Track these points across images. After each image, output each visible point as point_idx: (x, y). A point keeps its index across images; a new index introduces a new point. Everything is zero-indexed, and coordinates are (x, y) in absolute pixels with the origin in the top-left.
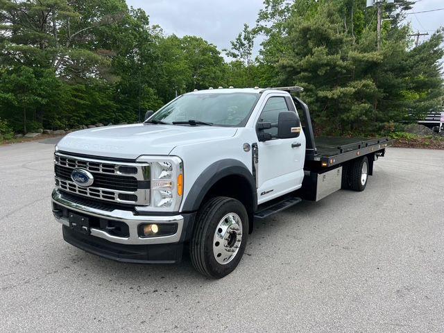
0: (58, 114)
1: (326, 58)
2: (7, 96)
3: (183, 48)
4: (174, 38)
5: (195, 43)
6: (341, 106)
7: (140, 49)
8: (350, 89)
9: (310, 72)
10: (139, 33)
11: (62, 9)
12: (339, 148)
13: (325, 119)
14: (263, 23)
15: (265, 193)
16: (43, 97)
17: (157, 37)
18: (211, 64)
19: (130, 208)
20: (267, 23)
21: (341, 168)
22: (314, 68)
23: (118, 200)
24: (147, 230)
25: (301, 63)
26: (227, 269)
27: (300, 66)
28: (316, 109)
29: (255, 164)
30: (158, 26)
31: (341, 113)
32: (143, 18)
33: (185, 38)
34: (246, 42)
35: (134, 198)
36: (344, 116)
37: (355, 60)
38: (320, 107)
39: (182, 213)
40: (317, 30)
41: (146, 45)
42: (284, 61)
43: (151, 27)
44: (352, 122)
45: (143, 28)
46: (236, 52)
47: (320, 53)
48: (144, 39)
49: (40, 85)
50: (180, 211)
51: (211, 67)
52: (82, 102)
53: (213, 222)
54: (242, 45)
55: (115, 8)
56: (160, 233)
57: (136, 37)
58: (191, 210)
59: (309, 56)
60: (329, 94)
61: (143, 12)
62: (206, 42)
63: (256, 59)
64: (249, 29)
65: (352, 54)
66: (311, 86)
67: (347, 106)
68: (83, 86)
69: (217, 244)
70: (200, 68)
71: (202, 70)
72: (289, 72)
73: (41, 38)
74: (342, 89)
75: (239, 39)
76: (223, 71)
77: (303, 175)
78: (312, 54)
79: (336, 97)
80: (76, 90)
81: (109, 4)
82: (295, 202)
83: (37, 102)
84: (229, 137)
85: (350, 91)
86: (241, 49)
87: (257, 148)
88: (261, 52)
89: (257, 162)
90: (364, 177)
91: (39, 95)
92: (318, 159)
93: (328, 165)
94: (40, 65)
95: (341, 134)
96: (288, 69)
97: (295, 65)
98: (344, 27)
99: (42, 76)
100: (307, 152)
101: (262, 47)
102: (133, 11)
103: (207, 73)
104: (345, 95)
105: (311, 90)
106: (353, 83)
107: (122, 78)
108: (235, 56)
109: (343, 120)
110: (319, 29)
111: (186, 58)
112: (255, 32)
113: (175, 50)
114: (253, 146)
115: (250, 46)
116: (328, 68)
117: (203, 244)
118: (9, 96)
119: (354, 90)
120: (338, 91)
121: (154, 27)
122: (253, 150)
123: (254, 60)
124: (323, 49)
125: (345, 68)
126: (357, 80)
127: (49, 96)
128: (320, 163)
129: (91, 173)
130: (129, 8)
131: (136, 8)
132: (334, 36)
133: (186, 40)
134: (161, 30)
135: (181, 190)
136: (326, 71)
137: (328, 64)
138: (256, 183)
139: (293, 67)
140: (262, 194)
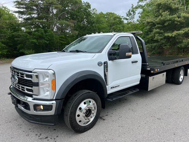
0: (54, 48)
1: (169, 17)
2: (34, 41)
3: (106, 18)
4: (102, 13)
5: (111, 15)
6: (177, 41)
7: (87, 19)
8: (182, 32)
9: (161, 24)
10: (87, 12)
11: (55, 4)
12: (162, 63)
13: (169, 47)
14: (140, 3)
15: (113, 87)
16: (47, 41)
17: (94, 14)
18: (118, 24)
19: (31, 96)
20: (142, 3)
21: (165, 73)
22: (163, 22)
23: (26, 91)
24: (38, 107)
25: (157, 20)
26: (86, 128)
27: (156, 22)
28: (164, 42)
29: (106, 73)
30: (95, 9)
31: (178, 44)
32: (89, 6)
33: (107, 13)
34: (132, 13)
35: (31, 91)
36: (179, 46)
37: (185, 17)
38: (167, 41)
39: (55, 100)
40: (165, 4)
41: (89, 18)
42: (149, 20)
43: (92, 10)
44: (184, 48)
45: (88, 10)
46: (128, 18)
47: (166, 15)
48: (88, 14)
49: (46, 36)
50: (54, 99)
51: (118, 25)
52: (63, 42)
53: (75, 105)
54: (130, 14)
55: (76, 2)
56: (44, 110)
57: (85, 14)
58: (60, 98)
59: (160, 16)
60: (170, 35)
61: (88, 3)
62: (116, 14)
63: (137, 20)
64: (134, 7)
65: (183, 14)
66: (162, 31)
67: (180, 40)
68: (64, 36)
69: (79, 116)
70: (113, 26)
71: (114, 27)
72: (151, 25)
73: (47, 17)
74: (177, 32)
75: (129, 12)
76: (124, 27)
77: (140, 77)
78: (162, 16)
79: (173, 36)
80: (61, 37)
81: (74, 1)
82: (135, 91)
83: (45, 43)
84: (89, 59)
85: (181, 33)
86: (130, 16)
87: (107, 64)
88: (140, 17)
89: (107, 71)
90: (182, 77)
91: (46, 40)
92: (149, 69)
93: (154, 72)
94: (47, 27)
95: (178, 54)
96: (150, 24)
97: (154, 22)
98: (180, 2)
99: (47, 32)
100: (142, 65)
101: (139, 15)
102: (84, 3)
103: (116, 28)
104: (179, 35)
105: (162, 33)
106: (184, 29)
107: (79, 32)
108: (127, 19)
109: (178, 48)
110: (166, 3)
111: (107, 22)
112: (136, 8)
113: (102, 19)
114: (105, 63)
115: (134, 15)
116: (170, 22)
117: (69, 116)
118: (35, 41)
119: (183, 32)
120: (175, 33)
121: (93, 10)
122: (104, 65)
123: (136, 21)
124: (167, 13)
125: (179, 21)
126: (186, 27)
127: (49, 40)
128: (150, 71)
129: (17, 77)
130: (83, 2)
131: (85, 2)
132: (174, 6)
133: (107, 14)
134: (96, 10)
135: (54, 88)
136: (169, 23)
137: (170, 20)
138: (106, 82)
139: (153, 22)
140: (111, 88)
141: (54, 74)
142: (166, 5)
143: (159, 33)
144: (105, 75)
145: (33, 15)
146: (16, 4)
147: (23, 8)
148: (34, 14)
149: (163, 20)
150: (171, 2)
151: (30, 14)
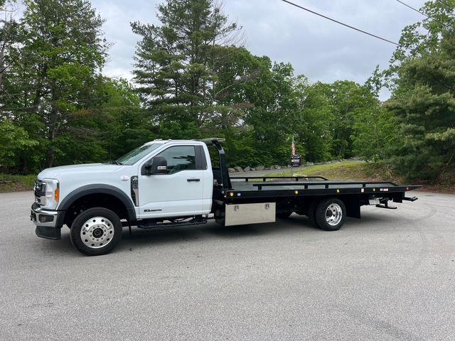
1: (434, 98)
3: (334, 93)
4: (319, 85)
5: (346, 87)
12: (255, 186)
15: (149, 211)
17: (301, 86)
22: (421, 108)
24: (42, 218)
25: (409, 104)
29: (134, 190)
30: (303, 76)
35: (40, 201)
40: (424, 70)
42: (391, 103)
47: (423, 93)
48: (285, 89)
50: (57, 210)
56: (47, 220)
60: (436, 136)
62: (358, 85)
66: (422, 128)
69: (84, 233)
71: (351, 113)
74: (452, 131)
77: (210, 203)
79: (443, 139)
87: (137, 179)
93: (227, 197)
97: (404, 107)
102: (275, 66)
105: (422, 133)
110: (426, 68)
115: (378, 89)
116: (437, 107)
120: (447, 132)
121: (299, 77)
122: (132, 180)
130: (273, 64)
131: (279, 62)
133: (336, 85)
134: (306, 79)
135: (57, 198)
136: (434, 111)
137: (436, 103)
138: (135, 202)
139: (401, 108)
140: (145, 211)
141: (58, 184)
142: (428, 70)
143: (415, 132)
144: (133, 193)
145: (168, 95)
146: (135, 76)
147: (150, 82)
148: (170, 92)
149: (423, 104)
150: (440, 63)
151: (162, 94)
